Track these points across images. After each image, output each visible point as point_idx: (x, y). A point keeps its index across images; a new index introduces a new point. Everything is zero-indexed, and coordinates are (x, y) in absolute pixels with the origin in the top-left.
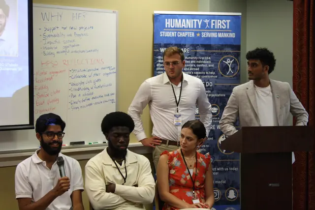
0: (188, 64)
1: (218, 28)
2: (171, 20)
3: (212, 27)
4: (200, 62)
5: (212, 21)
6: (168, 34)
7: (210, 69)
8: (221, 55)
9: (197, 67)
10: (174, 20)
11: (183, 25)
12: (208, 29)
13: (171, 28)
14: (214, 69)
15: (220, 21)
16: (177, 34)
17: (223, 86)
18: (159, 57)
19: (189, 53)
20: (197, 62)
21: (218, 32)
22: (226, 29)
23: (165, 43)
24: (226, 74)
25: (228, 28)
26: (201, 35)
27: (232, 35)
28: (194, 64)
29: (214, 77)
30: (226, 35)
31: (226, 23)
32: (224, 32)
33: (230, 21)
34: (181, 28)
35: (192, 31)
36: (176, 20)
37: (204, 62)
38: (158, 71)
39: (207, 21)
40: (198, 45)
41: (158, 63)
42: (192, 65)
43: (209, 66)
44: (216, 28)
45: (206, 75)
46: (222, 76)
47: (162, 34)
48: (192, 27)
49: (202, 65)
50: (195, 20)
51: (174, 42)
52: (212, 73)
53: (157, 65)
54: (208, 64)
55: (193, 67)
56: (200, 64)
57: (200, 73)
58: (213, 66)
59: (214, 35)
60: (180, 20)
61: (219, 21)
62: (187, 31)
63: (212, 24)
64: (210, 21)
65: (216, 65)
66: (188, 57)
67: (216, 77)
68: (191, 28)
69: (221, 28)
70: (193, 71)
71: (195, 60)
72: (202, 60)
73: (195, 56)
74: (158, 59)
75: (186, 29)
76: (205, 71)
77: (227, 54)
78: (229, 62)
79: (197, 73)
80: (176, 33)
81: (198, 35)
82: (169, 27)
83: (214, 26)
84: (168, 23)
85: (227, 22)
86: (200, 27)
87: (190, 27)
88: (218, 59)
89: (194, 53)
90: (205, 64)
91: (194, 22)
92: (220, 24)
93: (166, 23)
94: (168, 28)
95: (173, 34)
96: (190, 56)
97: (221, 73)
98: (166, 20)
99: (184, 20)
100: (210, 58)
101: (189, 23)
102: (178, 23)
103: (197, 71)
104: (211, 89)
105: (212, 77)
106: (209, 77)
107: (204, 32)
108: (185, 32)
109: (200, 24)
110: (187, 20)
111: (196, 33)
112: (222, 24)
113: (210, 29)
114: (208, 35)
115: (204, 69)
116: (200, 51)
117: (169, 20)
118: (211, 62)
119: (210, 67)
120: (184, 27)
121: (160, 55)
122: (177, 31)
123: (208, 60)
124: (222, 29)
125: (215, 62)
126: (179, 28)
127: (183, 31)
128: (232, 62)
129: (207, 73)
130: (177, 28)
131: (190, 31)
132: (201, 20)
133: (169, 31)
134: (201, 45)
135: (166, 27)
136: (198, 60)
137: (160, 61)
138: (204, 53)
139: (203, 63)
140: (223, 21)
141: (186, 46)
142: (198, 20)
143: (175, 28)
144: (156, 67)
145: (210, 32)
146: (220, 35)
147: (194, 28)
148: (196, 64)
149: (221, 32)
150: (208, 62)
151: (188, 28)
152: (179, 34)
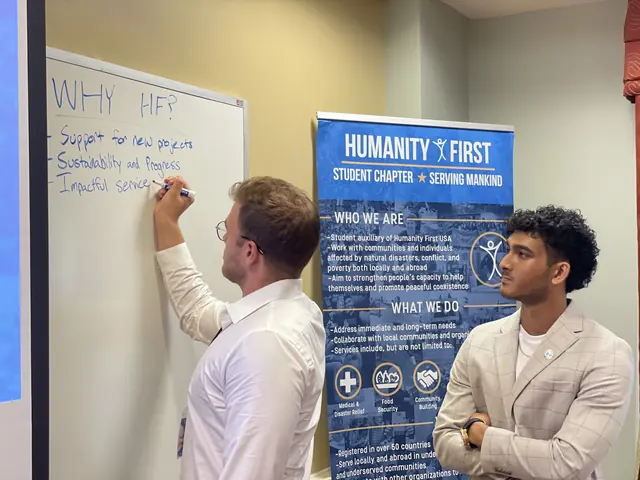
0: (402, 254)
1: (466, 161)
2: (359, 136)
3: (452, 160)
4: (428, 248)
5: (453, 142)
6: (353, 175)
7: (452, 267)
8: (474, 229)
9: (422, 263)
10: (365, 137)
11: (386, 153)
12: (443, 163)
13: (357, 158)
14: (460, 266)
15: (470, 144)
16: (372, 174)
17: (482, 309)
18: (333, 237)
19: (404, 226)
20: (422, 248)
21: (465, 172)
22: (483, 164)
23: (346, 198)
24: (485, 279)
25: (487, 162)
26: (428, 179)
27: (496, 181)
28: (414, 253)
29: (462, 287)
30: (482, 180)
31: (482, 150)
32: (478, 172)
33: (489, 144)
34: (382, 160)
35: (409, 169)
36: (371, 137)
37: (438, 248)
38: (332, 273)
39: (440, 143)
40: (422, 205)
41: (331, 251)
42: (411, 258)
43: (450, 258)
44: (460, 161)
45: (442, 282)
46: (479, 284)
47: (339, 173)
48: (408, 158)
49: (433, 257)
50: (415, 140)
51: (366, 197)
52: (456, 277)
53: (329, 259)
54: (446, 254)
55: (414, 263)
56: (430, 253)
57: (429, 278)
58: (458, 258)
59: (456, 179)
60: (379, 138)
61: (466, 143)
62: (397, 168)
63: (453, 152)
64: (448, 143)
65: (465, 257)
66: (401, 235)
67: (467, 286)
68: (405, 161)
69: (471, 161)
70: (415, 273)
71: (417, 243)
72: (431, 243)
73: (417, 233)
74: (330, 243)
75: (394, 161)
76: (440, 273)
77: (487, 227)
78: (491, 248)
79: (423, 278)
80: (369, 171)
81: (422, 178)
82: (354, 155)
83: (456, 156)
84: (352, 144)
85: (484, 147)
86: (425, 158)
87: (403, 158)
88: (467, 241)
89: (414, 226)
90: (439, 254)
91: (411, 143)
92: (469, 152)
93: (348, 145)
94: (350, 158)
95: (364, 175)
96: (405, 234)
97: (476, 276)
98: (347, 136)
99: (388, 139)
100: (450, 239)
101: (400, 147)
102: (374, 146)
103: (423, 272)
104: (457, 318)
105: (456, 286)
106: (450, 287)
107: (434, 171)
108: (391, 169)
109: (425, 150)
110: (396, 139)
111: (417, 172)
112: (473, 152)
113: (448, 163)
114: (445, 179)
115: (438, 268)
116: (429, 219)
117: (354, 136)
118: (454, 247)
119: (451, 263)
120: (388, 156)
121: (335, 231)
122: (374, 168)
123: (447, 243)
124: (474, 164)
125: (463, 248)
126: (379, 160)
127: (388, 168)
128: (497, 247)
129: (445, 277)
130: (373, 160)
131: (403, 169)
132: (428, 141)
133: (355, 167)
134: (429, 204)
135: (347, 154)
136: (425, 243)
137: (334, 247)
138: (435, 227)
139: (435, 252)
140: (476, 144)
141: (396, 209)
142: (422, 140)
143: (366, 159)
144: (326, 264)
145: (448, 171)
146: (471, 180)
147: (411, 161)
148: (419, 253)
149: (474, 172)
150: (445, 249)
151: (399, 160)
152: (378, 175)
